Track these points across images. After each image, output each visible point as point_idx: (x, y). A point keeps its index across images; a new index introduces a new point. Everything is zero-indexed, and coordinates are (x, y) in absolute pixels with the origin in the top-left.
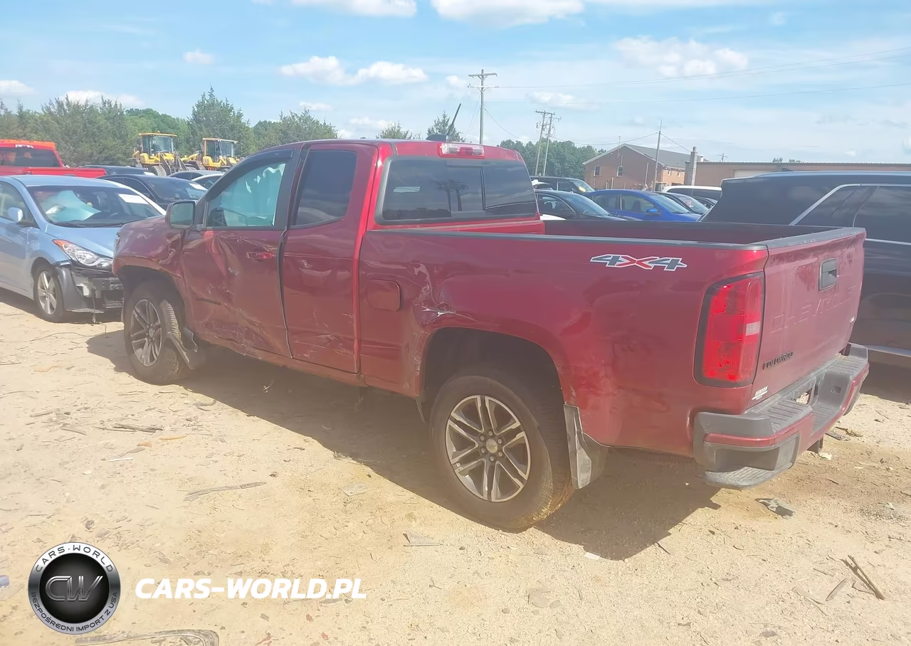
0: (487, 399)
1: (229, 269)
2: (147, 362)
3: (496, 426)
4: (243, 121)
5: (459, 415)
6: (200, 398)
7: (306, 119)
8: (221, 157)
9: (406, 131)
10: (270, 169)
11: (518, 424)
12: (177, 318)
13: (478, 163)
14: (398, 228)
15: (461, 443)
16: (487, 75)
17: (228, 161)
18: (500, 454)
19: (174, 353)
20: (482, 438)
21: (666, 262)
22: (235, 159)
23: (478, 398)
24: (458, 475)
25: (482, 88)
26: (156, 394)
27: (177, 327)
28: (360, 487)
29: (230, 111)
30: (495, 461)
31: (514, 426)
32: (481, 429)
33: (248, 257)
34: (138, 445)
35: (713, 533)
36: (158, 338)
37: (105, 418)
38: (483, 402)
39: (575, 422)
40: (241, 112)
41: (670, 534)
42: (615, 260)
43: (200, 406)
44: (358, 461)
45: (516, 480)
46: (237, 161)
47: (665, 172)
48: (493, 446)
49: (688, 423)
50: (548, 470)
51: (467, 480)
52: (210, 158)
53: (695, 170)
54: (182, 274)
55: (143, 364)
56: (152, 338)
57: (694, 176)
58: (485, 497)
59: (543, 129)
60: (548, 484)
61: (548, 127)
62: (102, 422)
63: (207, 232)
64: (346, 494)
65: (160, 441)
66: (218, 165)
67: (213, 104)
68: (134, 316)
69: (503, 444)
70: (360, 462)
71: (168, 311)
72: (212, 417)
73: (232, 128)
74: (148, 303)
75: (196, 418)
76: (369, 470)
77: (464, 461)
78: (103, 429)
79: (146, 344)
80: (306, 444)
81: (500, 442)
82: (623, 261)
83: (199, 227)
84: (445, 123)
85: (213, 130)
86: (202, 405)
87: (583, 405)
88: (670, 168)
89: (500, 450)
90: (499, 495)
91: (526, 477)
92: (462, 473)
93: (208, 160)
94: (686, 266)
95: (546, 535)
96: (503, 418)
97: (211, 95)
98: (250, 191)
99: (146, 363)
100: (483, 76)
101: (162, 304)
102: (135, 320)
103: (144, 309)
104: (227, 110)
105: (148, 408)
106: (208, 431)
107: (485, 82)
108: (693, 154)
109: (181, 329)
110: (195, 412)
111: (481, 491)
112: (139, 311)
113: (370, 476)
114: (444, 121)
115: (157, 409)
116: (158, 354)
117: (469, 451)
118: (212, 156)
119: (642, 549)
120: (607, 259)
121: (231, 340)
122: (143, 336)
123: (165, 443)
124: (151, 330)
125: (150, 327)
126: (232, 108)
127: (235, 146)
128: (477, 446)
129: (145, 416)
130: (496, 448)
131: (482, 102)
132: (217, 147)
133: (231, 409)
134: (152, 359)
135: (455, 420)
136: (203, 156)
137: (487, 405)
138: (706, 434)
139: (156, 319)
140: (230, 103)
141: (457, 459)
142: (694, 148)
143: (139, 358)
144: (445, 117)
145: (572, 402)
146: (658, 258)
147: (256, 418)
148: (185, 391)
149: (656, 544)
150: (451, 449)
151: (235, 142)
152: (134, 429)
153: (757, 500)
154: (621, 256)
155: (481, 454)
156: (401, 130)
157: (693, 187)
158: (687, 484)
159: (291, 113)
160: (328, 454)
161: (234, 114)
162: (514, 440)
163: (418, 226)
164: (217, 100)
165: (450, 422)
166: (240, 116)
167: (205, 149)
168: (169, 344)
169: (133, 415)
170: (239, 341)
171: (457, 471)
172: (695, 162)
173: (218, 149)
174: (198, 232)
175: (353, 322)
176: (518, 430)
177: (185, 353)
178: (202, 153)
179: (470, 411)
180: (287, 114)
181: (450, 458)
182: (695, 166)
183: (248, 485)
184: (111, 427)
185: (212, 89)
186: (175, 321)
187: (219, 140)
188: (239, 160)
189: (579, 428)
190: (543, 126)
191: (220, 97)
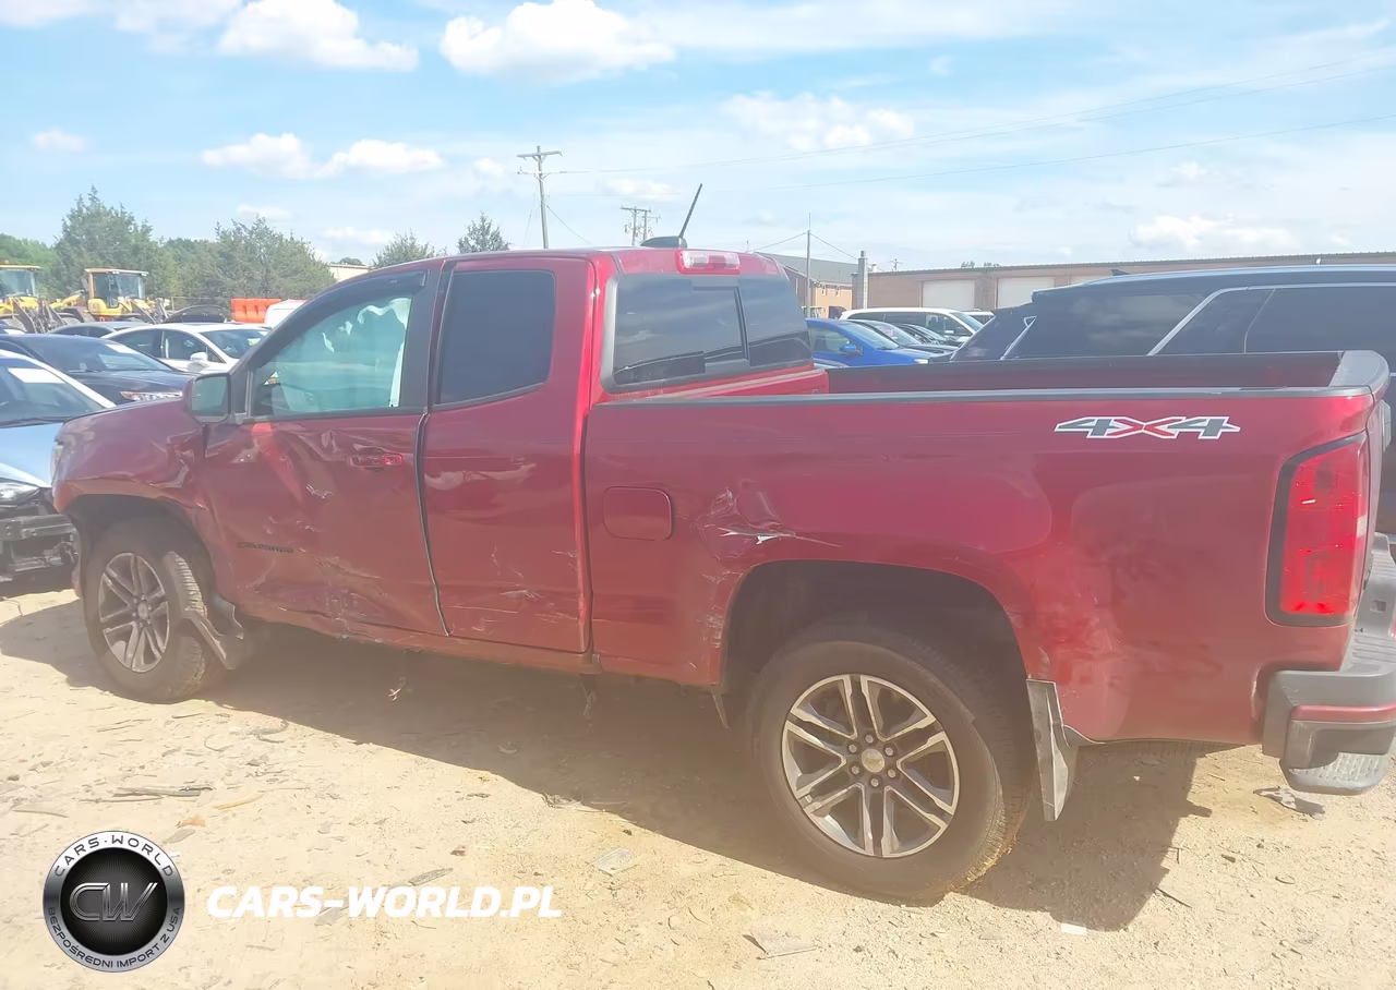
0: (864, 680)
1: (310, 488)
2: (139, 666)
3: (882, 723)
4: (152, 239)
5: (807, 711)
6: (255, 719)
7: (261, 232)
8: (121, 299)
9: (423, 244)
10: (372, 308)
11: (930, 719)
12: (198, 582)
13: (731, 280)
14: (635, 397)
15: (810, 760)
16: (545, 154)
17: (134, 305)
18: (892, 774)
19: (197, 645)
20: (853, 748)
21: (1201, 425)
22: (146, 301)
23: (846, 679)
24: (812, 817)
25: (540, 175)
26: (167, 723)
27: (199, 597)
28: (623, 856)
29: (129, 223)
30: (881, 786)
31: (922, 724)
32: (850, 731)
33: (352, 464)
34: (179, 825)
35: (1233, 860)
36: (161, 620)
37: (90, 778)
38: (856, 686)
39: (1047, 707)
40: (148, 225)
41: (1167, 871)
42: (1106, 425)
43: (260, 734)
44: (592, 806)
45: (932, 818)
46: (150, 305)
47: (818, 291)
48: (875, 761)
49: (1254, 691)
50: (996, 792)
51: (829, 825)
52: (100, 301)
53: (866, 285)
54: (208, 502)
55: (130, 669)
56: (144, 621)
57: (865, 296)
58: (869, 851)
59: (635, 234)
60: (995, 820)
61: (642, 230)
62: (88, 788)
63: (256, 427)
64: (606, 873)
65: (217, 811)
66: (117, 312)
67: (98, 214)
68: (105, 584)
69: (896, 756)
70: (600, 808)
71: (180, 571)
72: (292, 754)
73: (136, 250)
74: (136, 560)
75: (264, 758)
76: (619, 822)
77: (821, 791)
78: (97, 802)
79: (135, 632)
80: (487, 785)
81: (890, 752)
82: (1117, 427)
83: (239, 418)
84: (485, 230)
85: (102, 256)
86: (265, 733)
87: (1063, 677)
88: (824, 284)
89: (890, 766)
90: (897, 844)
91: (951, 810)
92: (819, 813)
93: (99, 305)
94: (1237, 429)
95: (979, 901)
96: (896, 711)
97: (93, 199)
98: (332, 349)
99: (137, 666)
100: (539, 156)
101: (167, 558)
102: (108, 592)
103: (125, 571)
104: (123, 222)
105: (165, 750)
106: (299, 780)
107: (543, 165)
108: (862, 261)
109: (207, 601)
110: (258, 749)
111: (859, 841)
112: (115, 575)
113: (629, 833)
114: (483, 227)
115: (183, 751)
116: (163, 648)
117: (831, 772)
118: (104, 298)
119: (1142, 904)
120: (1088, 425)
121: (315, 612)
122: (127, 618)
123: (229, 814)
124: (141, 607)
125: (140, 601)
126: (132, 219)
127: (144, 280)
128: (844, 762)
129: (167, 766)
130: (882, 764)
131: (542, 196)
132: (112, 282)
133: (321, 734)
134: (149, 657)
135: (800, 719)
136: (88, 298)
137: (865, 690)
138: (1295, 708)
139: (155, 587)
140: (128, 210)
141: (808, 789)
142: (862, 252)
143: (120, 658)
144: (483, 220)
145: (1043, 675)
146: (1184, 420)
147: (372, 746)
148: (221, 710)
149: (1157, 891)
150: (793, 772)
151: (144, 274)
152: (156, 794)
153: (1257, 792)
154: (1113, 418)
155: (851, 777)
156: (416, 244)
157: (865, 310)
158: (1137, 778)
159: (235, 224)
160: (534, 799)
161: (136, 228)
162: (923, 748)
163: (662, 391)
164: (104, 207)
165: (789, 726)
166: (147, 230)
167: (91, 287)
168: (187, 628)
169: (143, 767)
170: (330, 614)
171: (808, 810)
172: (866, 273)
173: (115, 286)
174: (238, 426)
175: (576, 566)
176: (930, 731)
177: (217, 642)
178: (86, 294)
179: (828, 703)
180: (228, 227)
181: (794, 788)
182: (866, 279)
183: (423, 877)
184: (109, 797)
185: (93, 188)
186: (194, 587)
187: (116, 271)
188: (153, 302)
189: (1056, 717)
190: (635, 229)
191: (109, 201)
